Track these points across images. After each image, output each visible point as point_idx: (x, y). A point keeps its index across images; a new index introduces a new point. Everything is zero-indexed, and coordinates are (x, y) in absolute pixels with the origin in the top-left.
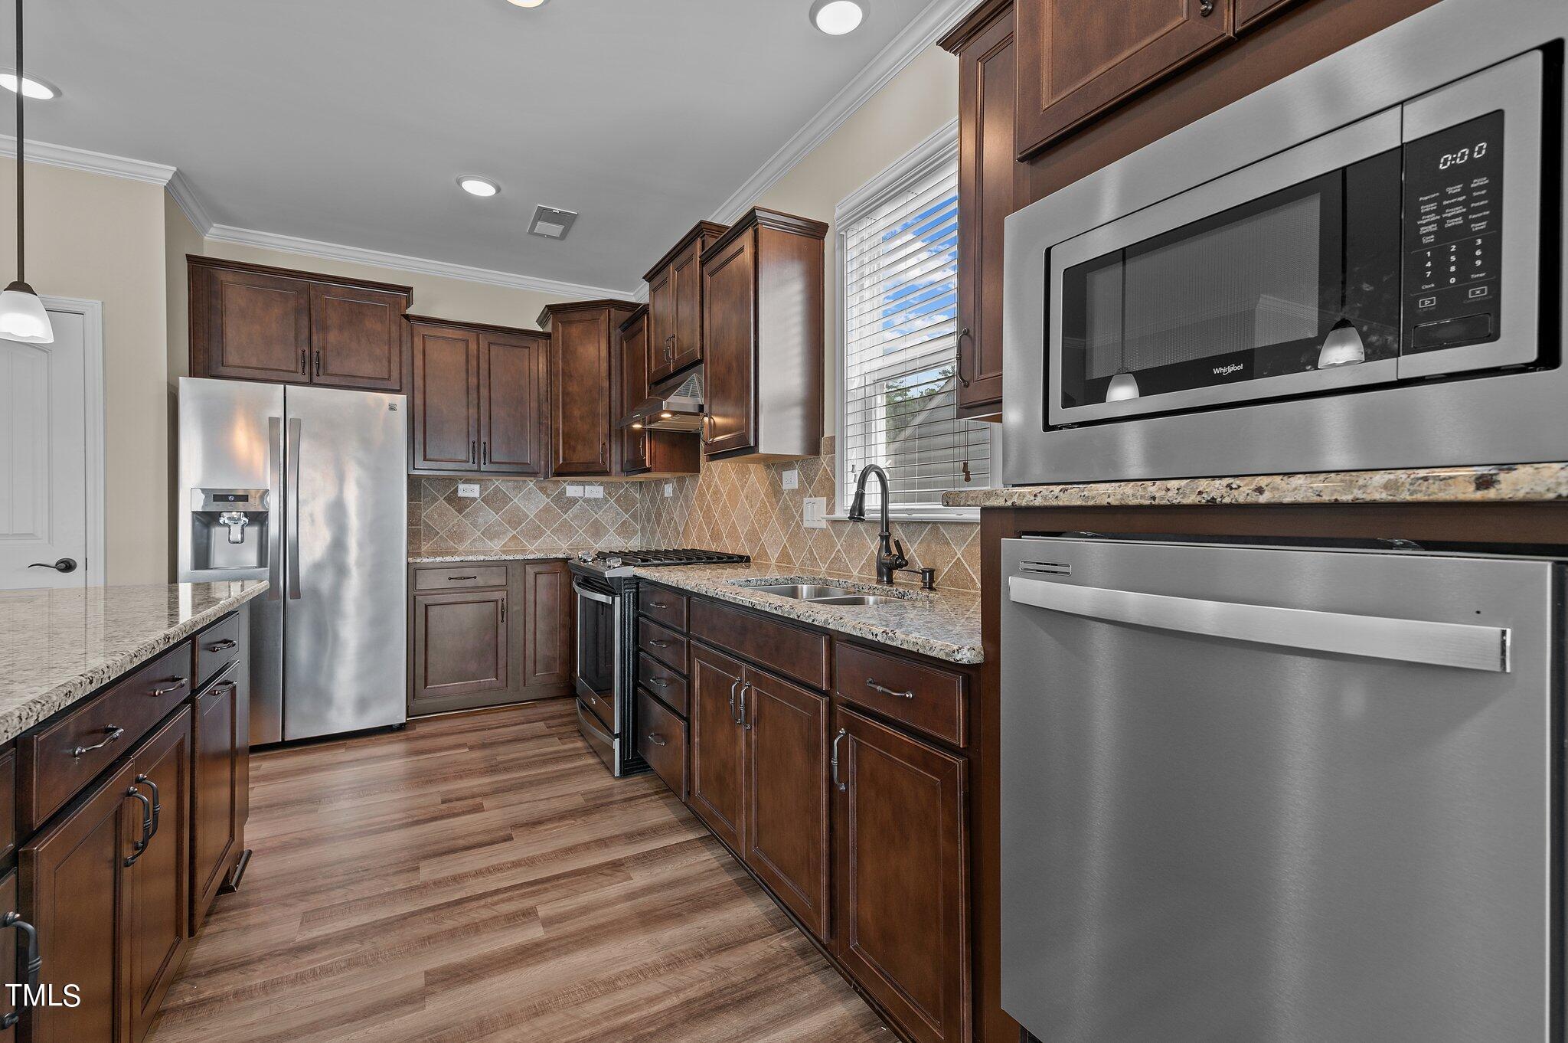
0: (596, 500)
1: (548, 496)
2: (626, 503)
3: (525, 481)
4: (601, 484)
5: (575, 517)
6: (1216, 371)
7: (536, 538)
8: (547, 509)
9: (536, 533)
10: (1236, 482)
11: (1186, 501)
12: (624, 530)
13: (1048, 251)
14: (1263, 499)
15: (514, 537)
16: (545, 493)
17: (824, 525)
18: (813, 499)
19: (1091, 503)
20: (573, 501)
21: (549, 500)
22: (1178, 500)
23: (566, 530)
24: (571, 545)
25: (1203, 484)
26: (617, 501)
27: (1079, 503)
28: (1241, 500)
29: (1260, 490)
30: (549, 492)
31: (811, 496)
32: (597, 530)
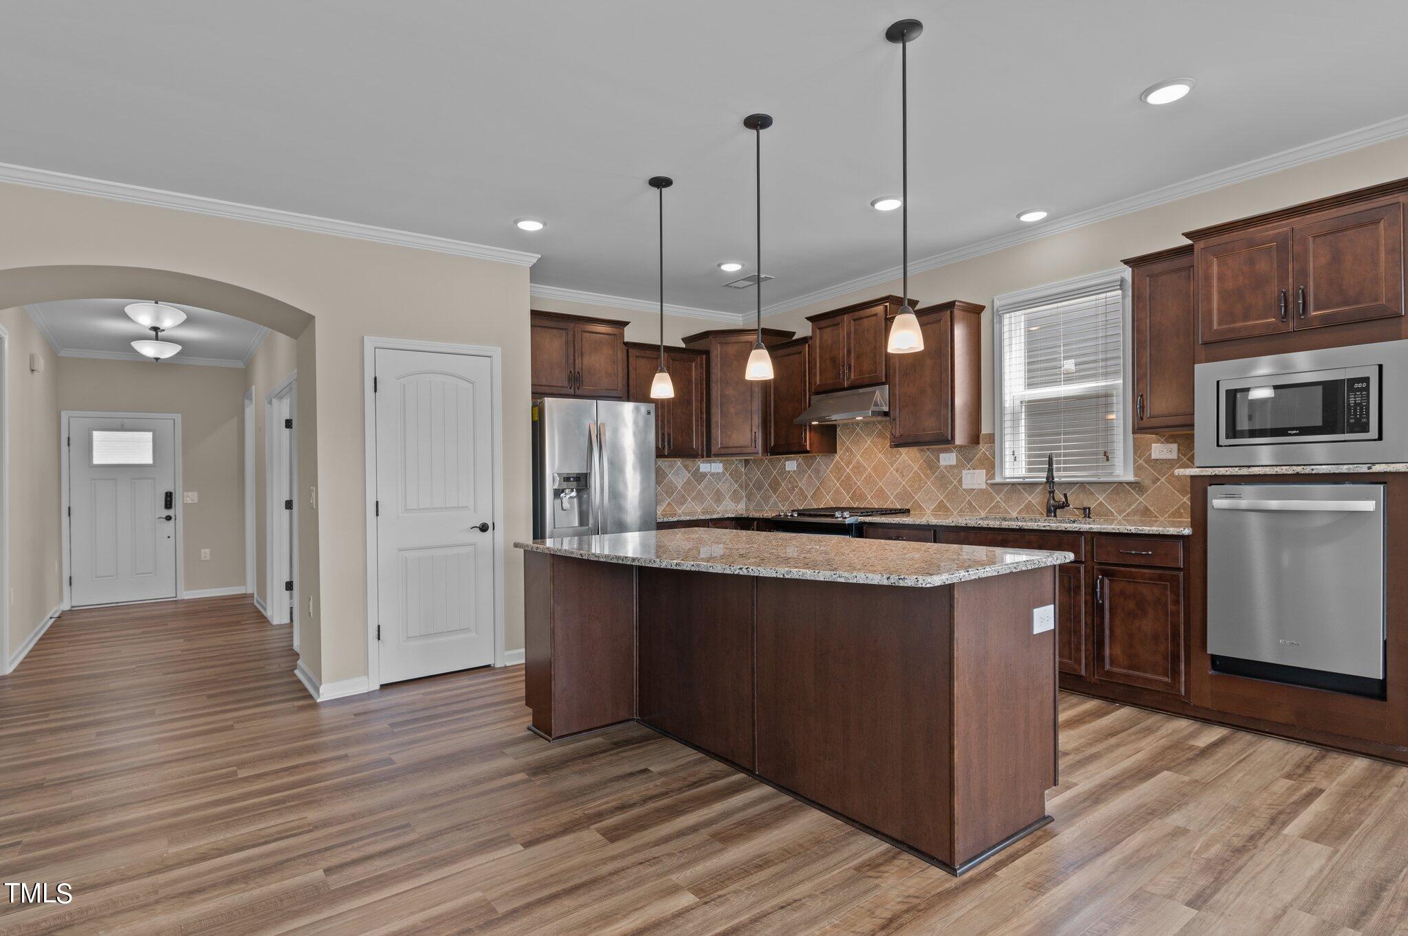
0: (718, 474)
1: (689, 472)
2: (735, 475)
3: (675, 461)
4: (721, 462)
5: (706, 487)
6: (1289, 432)
7: (682, 504)
8: (688, 482)
9: (682, 501)
10: (1305, 467)
11: (1289, 473)
12: (736, 497)
13: (1218, 382)
14: (1313, 472)
15: (669, 504)
16: (687, 469)
17: (984, 486)
18: (972, 471)
19: (1252, 473)
20: (704, 475)
21: (690, 475)
22: (1286, 472)
23: (700, 497)
24: (703, 509)
25: (1294, 468)
26: (731, 474)
27: (1247, 474)
28: (1307, 472)
29: (1313, 470)
30: (690, 469)
31: (969, 469)
32: (718, 497)
